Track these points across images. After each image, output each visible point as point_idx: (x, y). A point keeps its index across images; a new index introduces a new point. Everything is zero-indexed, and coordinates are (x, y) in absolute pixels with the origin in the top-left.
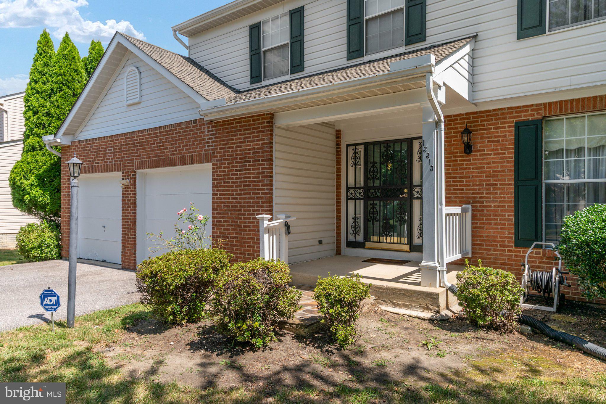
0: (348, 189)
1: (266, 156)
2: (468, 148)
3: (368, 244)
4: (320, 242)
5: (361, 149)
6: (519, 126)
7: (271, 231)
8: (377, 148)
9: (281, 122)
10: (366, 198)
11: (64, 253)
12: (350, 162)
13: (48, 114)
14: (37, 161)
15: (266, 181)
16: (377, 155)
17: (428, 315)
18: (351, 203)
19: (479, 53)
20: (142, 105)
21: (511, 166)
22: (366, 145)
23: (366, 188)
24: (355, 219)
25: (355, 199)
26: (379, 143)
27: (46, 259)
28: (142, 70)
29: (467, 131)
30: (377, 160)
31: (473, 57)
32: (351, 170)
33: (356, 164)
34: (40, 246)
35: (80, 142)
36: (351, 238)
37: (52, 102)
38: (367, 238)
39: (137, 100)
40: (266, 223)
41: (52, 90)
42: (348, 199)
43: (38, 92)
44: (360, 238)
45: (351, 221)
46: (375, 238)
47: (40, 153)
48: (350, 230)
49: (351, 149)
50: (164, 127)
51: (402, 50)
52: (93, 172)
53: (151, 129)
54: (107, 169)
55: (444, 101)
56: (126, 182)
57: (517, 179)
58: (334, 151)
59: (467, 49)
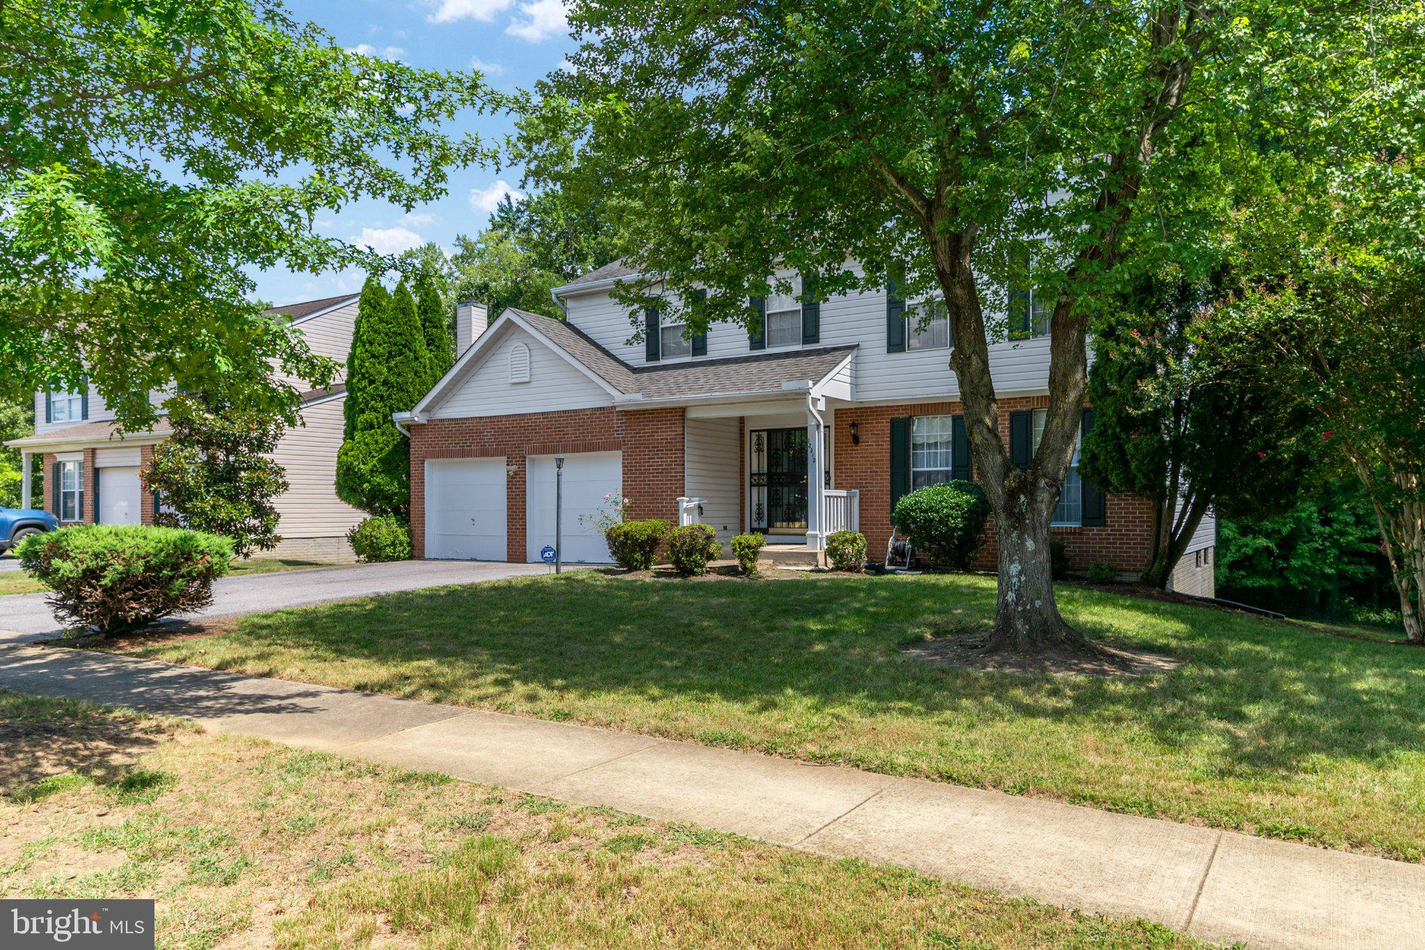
0: (752, 475)
1: (679, 446)
2: (856, 440)
3: (771, 530)
4: (725, 528)
5: (765, 435)
6: (894, 423)
7: (688, 511)
8: (779, 435)
9: (691, 414)
10: (770, 485)
11: (416, 553)
12: (754, 448)
13: (385, 383)
14: (376, 442)
15: (679, 469)
16: (779, 442)
17: (810, 568)
18: (755, 490)
19: (861, 359)
20: (531, 385)
21: (887, 456)
22: (770, 432)
23: (770, 474)
24: (759, 505)
25: (759, 485)
26: (782, 430)
27: (398, 559)
28: (531, 347)
29: (854, 425)
30: (779, 446)
31: (856, 364)
32: (755, 456)
33: (759, 450)
34: (393, 544)
35: (442, 420)
36: (755, 525)
37: (390, 369)
38: (770, 524)
39: (527, 379)
40: (685, 505)
41: (390, 353)
42: (751, 485)
43: (373, 356)
44: (764, 525)
45: (755, 508)
46: (778, 524)
47: (379, 431)
48: (754, 517)
49: (754, 435)
50: (565, 412)
51: (799, 348)
52: (463, 456)
53: (548, 413)
54: (484, 453)
55: (823, 409)
56: (514, 468)
57: (892, 467)
58: (737, 436)
59: (849, 358)
